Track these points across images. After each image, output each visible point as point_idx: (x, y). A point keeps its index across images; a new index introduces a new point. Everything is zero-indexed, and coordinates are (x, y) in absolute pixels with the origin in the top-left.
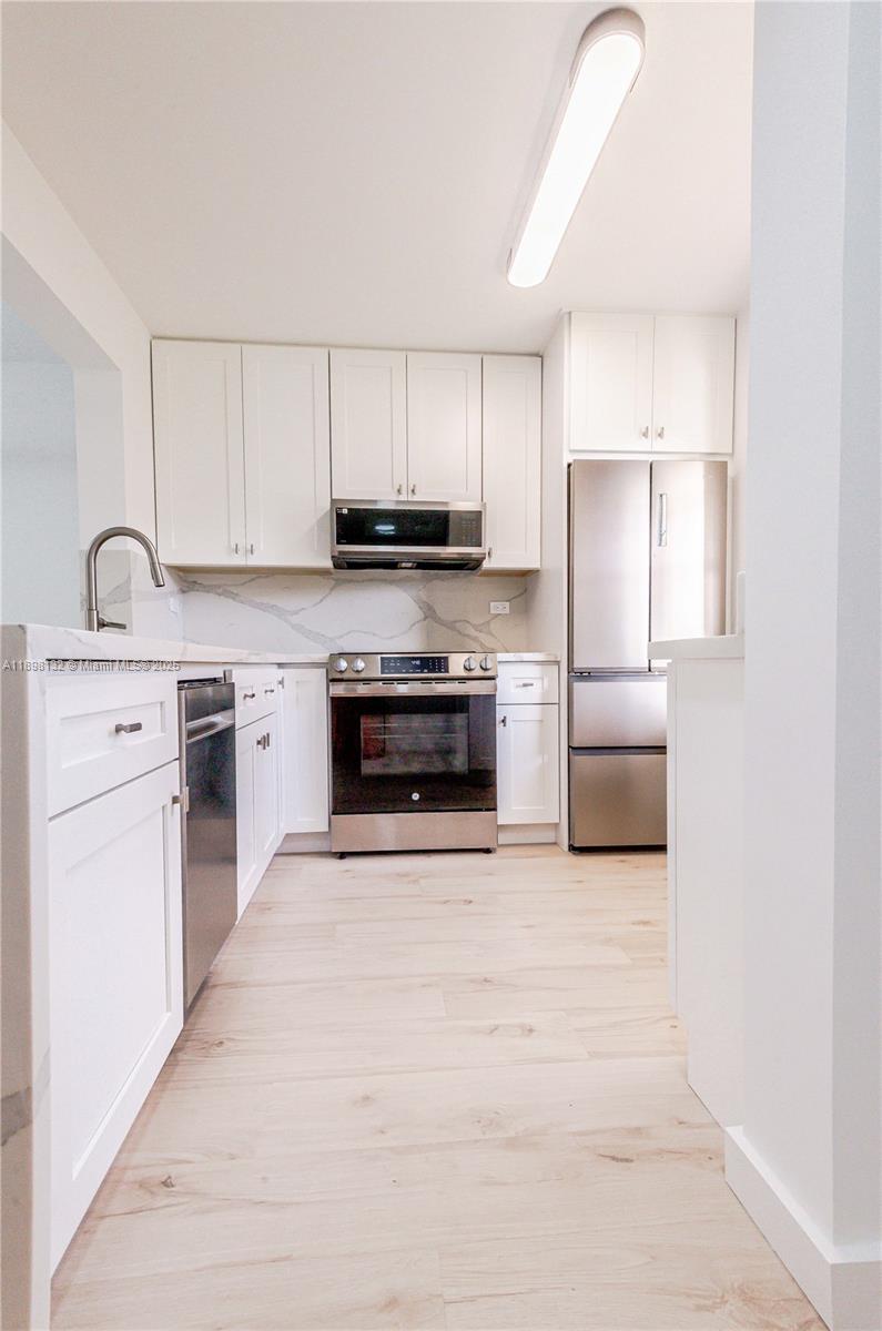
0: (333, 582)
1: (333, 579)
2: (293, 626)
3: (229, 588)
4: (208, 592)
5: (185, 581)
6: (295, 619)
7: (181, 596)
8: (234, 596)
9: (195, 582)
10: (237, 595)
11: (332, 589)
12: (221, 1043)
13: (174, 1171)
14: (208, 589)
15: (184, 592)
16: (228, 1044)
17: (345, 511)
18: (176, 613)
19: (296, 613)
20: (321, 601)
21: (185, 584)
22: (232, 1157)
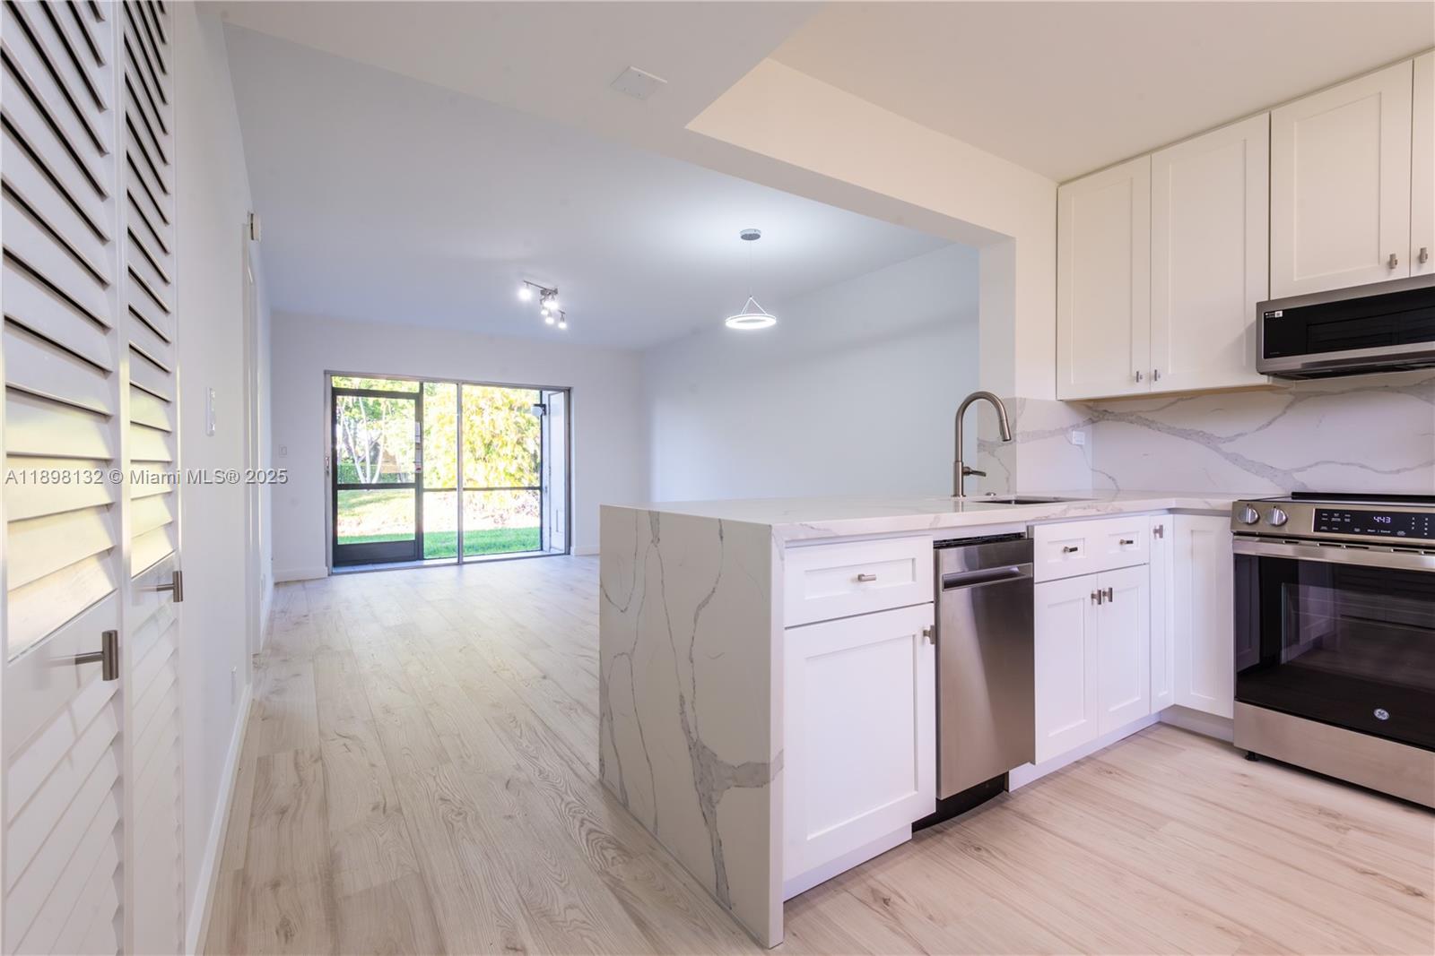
0: (1291, 398)
1: (1290, 393)
2: (1227, 456)
3: (1143, 415)
4: (1120, 420)
5: (1096, 411)
6: (1226, 447)
7: (1090, 427)
8: (1148, 424)
9: (1106, 411)
10: (1153, 422)
11: (1290, 406)
12: (980, 849)
13: (894, 898)
14: (1119, 417)
15: (1093, 422)
16: (983, 853)
17: (1279, 314)
18: (1081, 446)
19: (1231, 440)
20: (1270, 423)
21: (1096, 414)
22: (931, 918)
